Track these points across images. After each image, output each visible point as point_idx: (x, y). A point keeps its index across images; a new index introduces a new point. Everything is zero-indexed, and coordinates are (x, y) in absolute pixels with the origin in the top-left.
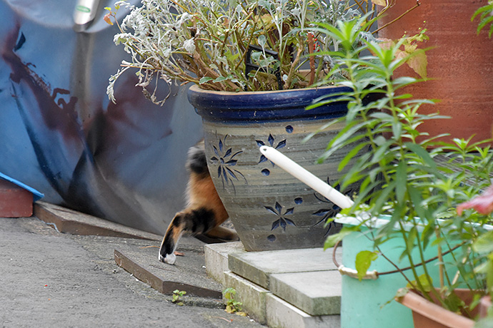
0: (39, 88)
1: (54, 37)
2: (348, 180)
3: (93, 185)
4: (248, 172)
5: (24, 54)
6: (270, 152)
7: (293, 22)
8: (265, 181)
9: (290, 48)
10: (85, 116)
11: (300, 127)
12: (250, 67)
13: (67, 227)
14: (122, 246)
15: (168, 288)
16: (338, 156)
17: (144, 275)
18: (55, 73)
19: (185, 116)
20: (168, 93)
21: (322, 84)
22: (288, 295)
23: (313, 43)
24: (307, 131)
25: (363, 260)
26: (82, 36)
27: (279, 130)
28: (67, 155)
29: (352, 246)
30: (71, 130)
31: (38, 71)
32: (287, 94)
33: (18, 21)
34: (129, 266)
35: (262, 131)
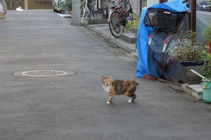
0: (157, 61)
1: (159, 54)
2: (204, 74)
3: (165, 75)
4: (188, 73)
5: (155, 56)
6: (192, 70)
7: (195, 51)
8: (191, 74)
9: (195, 55)
10: (164, 65)
11: (196, 67)
12: (189, 58)
13: (161, 82)
14: (169, 84)
15: (176, 90)
16: (202, 71)
17: (173, 89)
18: (159, 59)
19: (179, 65)
20: (176, 62)
21: (200, 60)
22: (195, 91)
23: (198, 54)
24: (198, 67)
25: (206, 86)
26: (163, 53)
27: (193, 67)
28: (161, 71)
29: (205, 84)
30: (162, 68)
31: (157, 59)
32: (194, 62)
33: (154, 52)
34: (170, 87)
35: (191, 67)
